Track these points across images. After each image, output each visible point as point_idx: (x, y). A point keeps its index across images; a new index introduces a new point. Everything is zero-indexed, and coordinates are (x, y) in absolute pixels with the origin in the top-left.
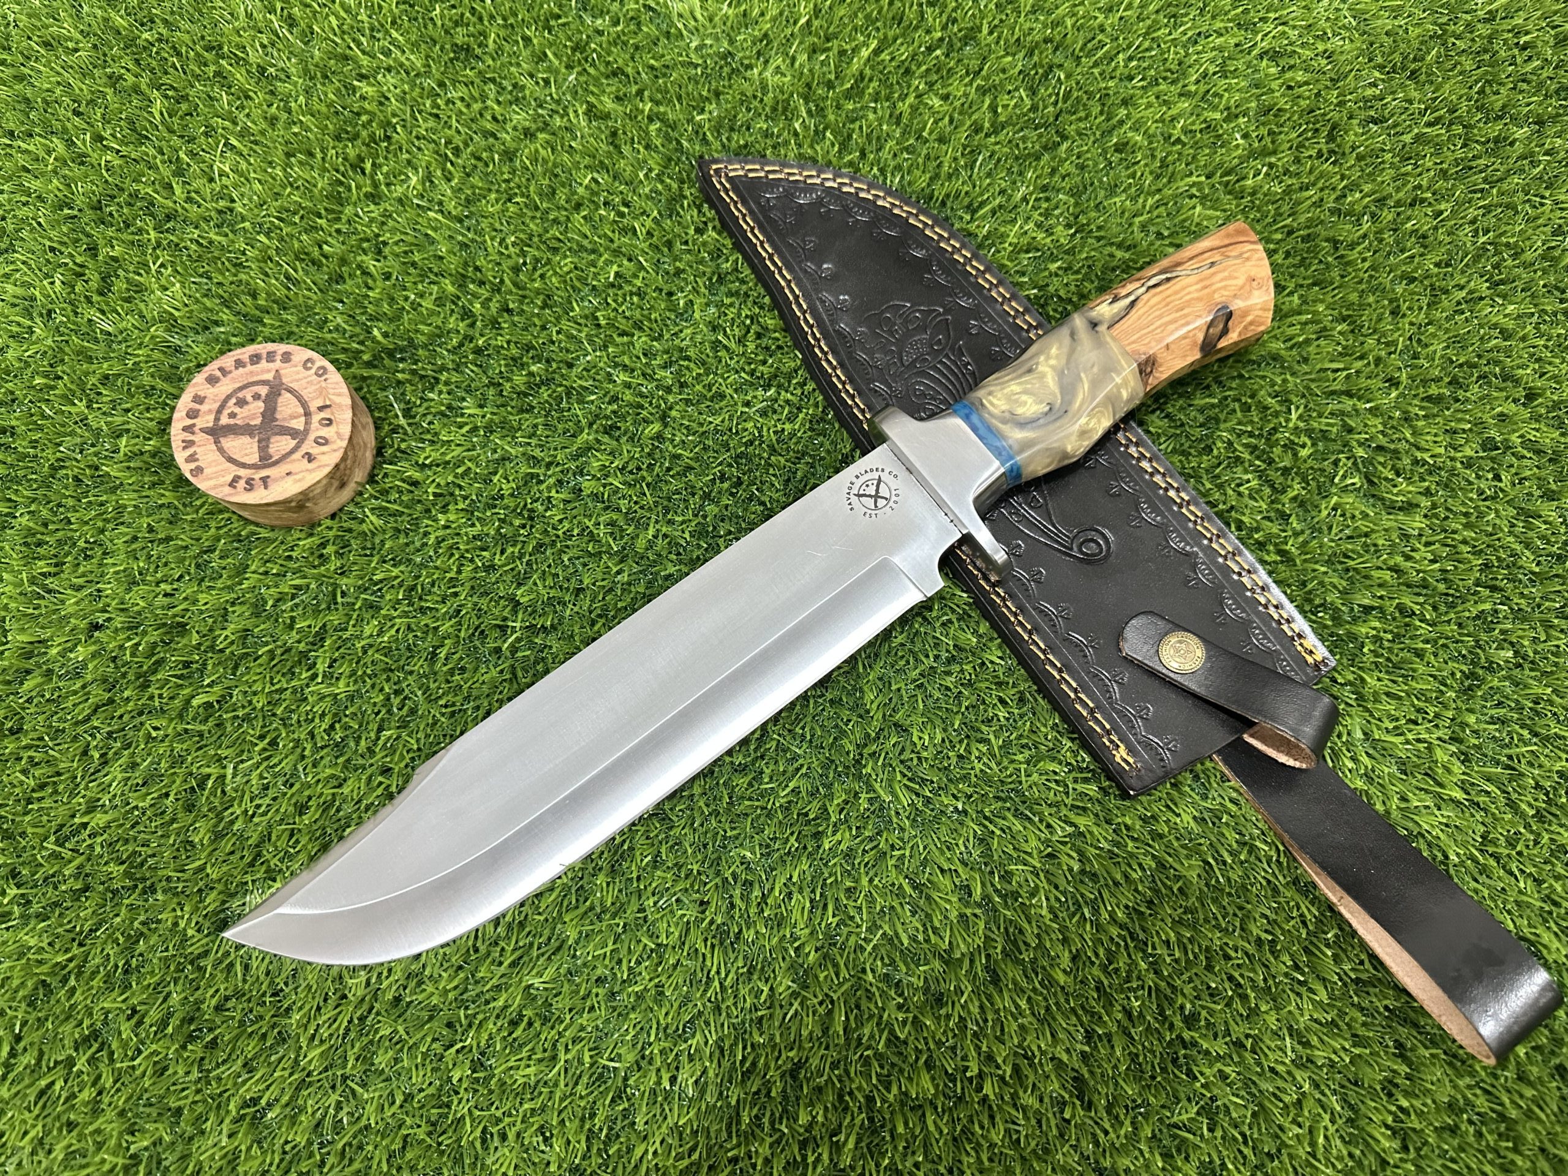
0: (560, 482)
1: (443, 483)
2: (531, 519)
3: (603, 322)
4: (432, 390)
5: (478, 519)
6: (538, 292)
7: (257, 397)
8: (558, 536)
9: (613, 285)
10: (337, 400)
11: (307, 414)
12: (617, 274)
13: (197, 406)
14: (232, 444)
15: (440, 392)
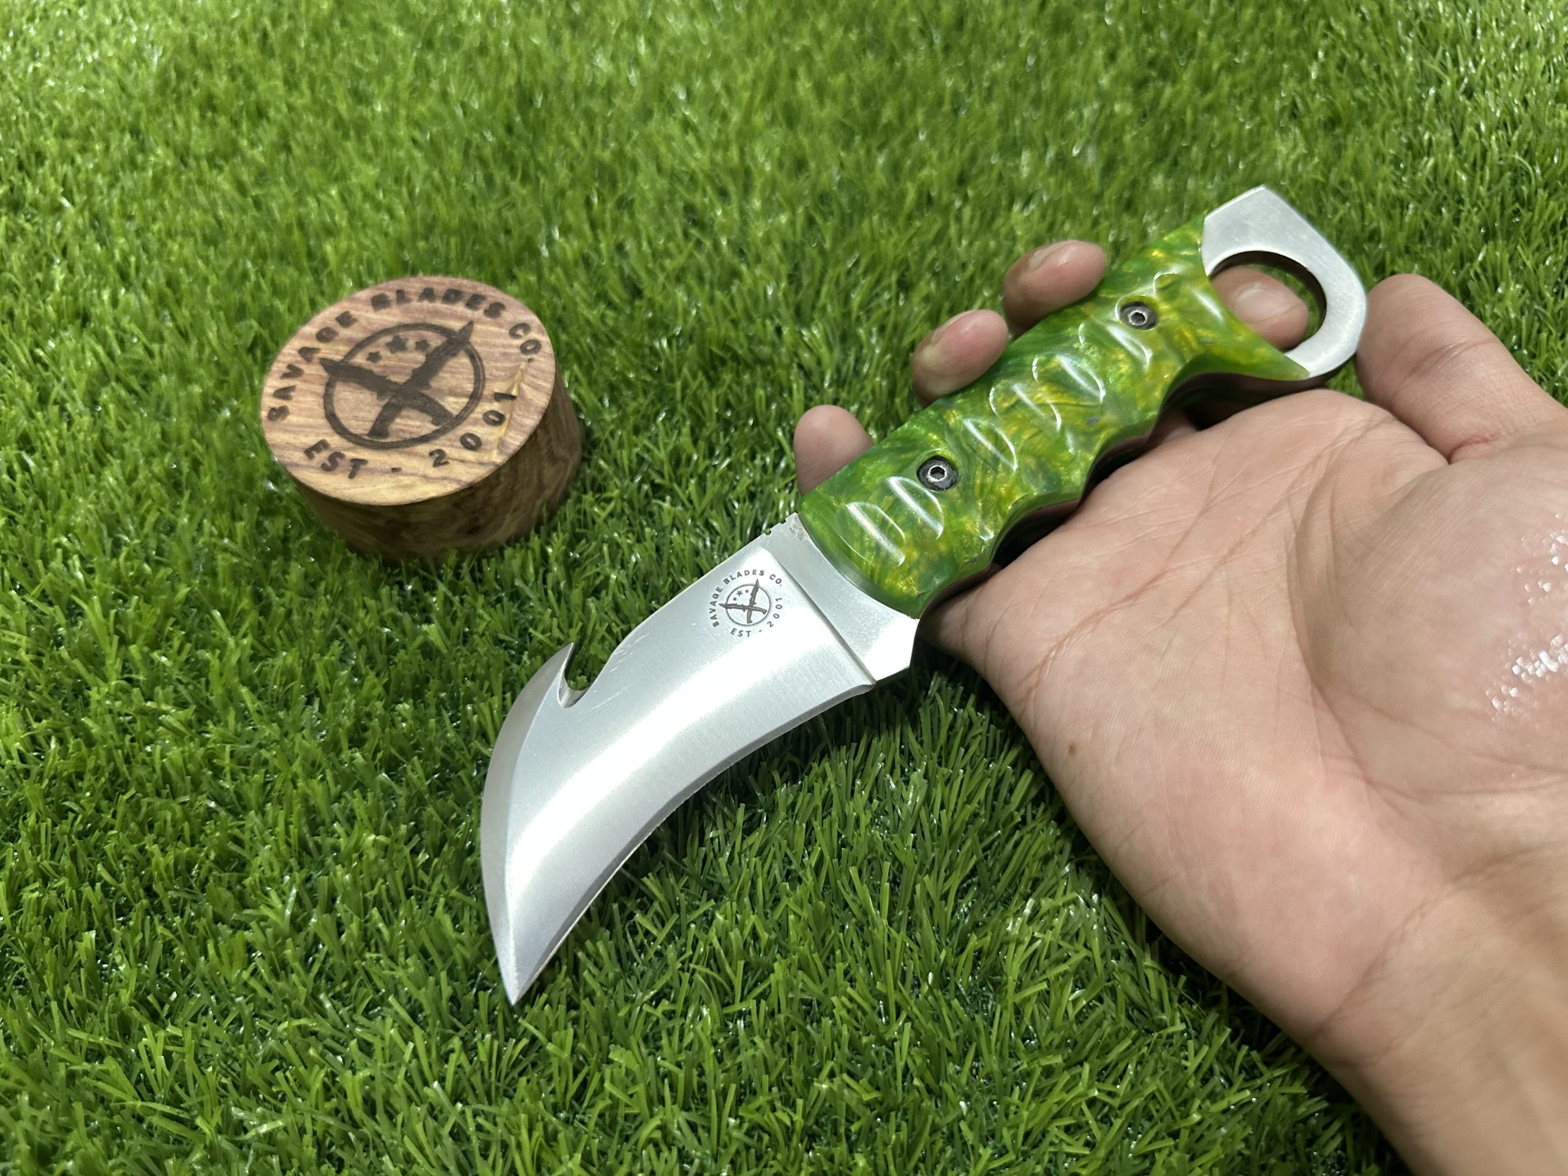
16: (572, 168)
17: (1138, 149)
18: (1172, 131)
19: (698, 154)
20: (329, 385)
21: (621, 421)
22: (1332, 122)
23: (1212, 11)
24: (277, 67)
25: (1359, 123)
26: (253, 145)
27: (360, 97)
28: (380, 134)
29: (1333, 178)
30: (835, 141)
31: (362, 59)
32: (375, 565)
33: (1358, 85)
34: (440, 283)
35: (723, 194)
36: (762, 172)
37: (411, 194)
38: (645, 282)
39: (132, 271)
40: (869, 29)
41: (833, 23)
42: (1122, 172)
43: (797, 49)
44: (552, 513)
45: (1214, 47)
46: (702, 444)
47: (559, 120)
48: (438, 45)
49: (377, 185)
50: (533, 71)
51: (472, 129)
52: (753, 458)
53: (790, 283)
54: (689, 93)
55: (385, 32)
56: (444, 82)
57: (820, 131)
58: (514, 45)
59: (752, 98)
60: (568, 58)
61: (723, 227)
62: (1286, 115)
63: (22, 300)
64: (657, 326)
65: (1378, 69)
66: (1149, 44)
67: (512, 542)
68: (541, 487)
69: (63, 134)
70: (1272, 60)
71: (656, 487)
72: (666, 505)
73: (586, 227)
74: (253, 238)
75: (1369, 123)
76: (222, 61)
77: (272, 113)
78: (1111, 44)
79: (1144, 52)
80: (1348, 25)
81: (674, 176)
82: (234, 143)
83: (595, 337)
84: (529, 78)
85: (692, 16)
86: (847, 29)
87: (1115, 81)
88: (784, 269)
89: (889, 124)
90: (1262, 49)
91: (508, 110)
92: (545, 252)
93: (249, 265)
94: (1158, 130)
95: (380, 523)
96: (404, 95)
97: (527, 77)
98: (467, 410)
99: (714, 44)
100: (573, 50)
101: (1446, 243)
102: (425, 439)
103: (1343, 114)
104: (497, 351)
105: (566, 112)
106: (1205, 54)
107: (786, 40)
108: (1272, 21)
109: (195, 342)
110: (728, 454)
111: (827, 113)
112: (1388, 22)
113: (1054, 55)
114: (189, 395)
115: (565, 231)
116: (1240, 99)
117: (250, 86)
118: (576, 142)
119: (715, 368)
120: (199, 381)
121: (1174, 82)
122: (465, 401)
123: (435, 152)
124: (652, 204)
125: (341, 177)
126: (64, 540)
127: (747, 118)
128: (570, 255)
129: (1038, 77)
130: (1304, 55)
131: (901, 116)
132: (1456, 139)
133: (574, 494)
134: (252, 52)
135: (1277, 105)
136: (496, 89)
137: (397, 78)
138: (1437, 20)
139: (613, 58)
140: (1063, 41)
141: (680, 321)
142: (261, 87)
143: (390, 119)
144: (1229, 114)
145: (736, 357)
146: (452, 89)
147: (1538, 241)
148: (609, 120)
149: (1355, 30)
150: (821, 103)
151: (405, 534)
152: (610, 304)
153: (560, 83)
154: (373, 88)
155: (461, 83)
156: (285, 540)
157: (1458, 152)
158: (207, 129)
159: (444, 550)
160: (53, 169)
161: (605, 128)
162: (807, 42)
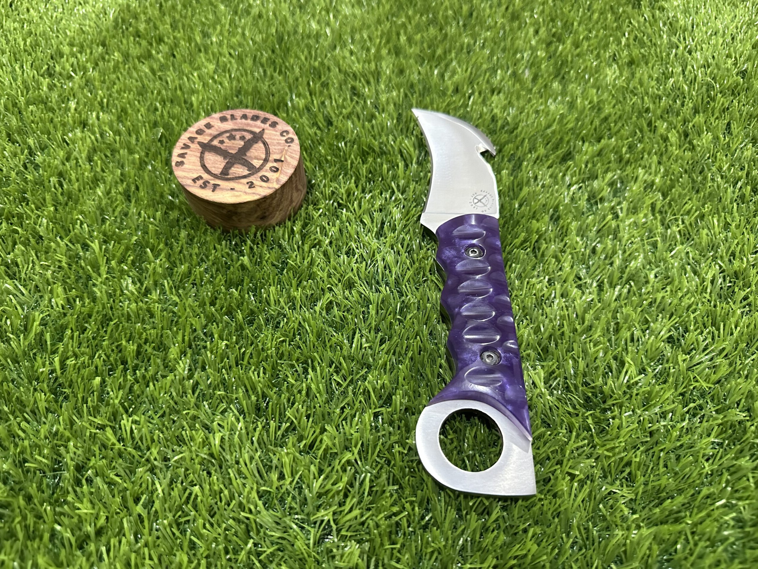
7: (242, 138)
10: (289, 160)
14: (210, 158)
16: (301, 69)
17: (547, 71)
18: (562, 64)
19: (357, 65)
20: (202, 153)
21: (325, 176)
22: (631, 63)
23: (580, 14)
24: (168, 19)
25: (642, 63)
26: (158, 53)
27: (205, 35)
28: (216, 50)
29: (631, 86)
30: (416, 63)
31: (207, 19)
32: (219, 231)
33: (642, 48)
34: (250, 112)
35: (368, 83)
36: (385, 73)
37: (230, 76)
38: (334, 119)
39: (105, 104)
40: (431, 16)
41: (415, 13)
42: (540, 81)
43: (400, 23)
44: (295, 214)
45: (581, 29)
46: (360, 187)
47: (295, 48)
48: (239, 12)
49: (214, 72)
50: (283, 26)
51: (257, 50)
52: (381, 194)
53: (397, 121)
54: (352, 39)
55: (216, 7)
56: (244, 29)
57: (410, 58)
58: (274, 14)
59: (380, 42)
60: (298, 20)
61: (368, 96)
62: (611, 59)
63: (56, 114)
64: (340, 137)
65: (651, 41)
66: (553, 27)
67: (279, 224)
68: (292, 201)
69: (71, 45)
70: (606, 35)
71: (339, 205)
72: (344, 211)
73: (308, 94)
74: (159, 93)
75: (647, 64)
76: (142, 16)
77: (166, 40)
78: (536, 26)
79: (551, 30)
80: (638, 22)
81: (346, 74)
82: (149, 52)
83: (312, 141)
84: (282, 29)
85: (353, 6)
86: (421, 15)
87: (537, 42)
88: (395, 116)
89: (440, 56)
90: (602, 31)
91: (273, 42)
92: (290, 104)
93: (158, 104)
94: (556, 63)
95: (225, 212)
96: (226, 34)
97: (281, 29)
98: (263, 166)
99: (363, 18)
100: (301, 18)
101: (678, 115)
102: (245, 177)
103: (636, 60)
104: (275, 142)
105: (298, 44)
106: (577, 32)
107: (394, 19)
108: (606, 19)
109: (134, 137)
110: (370, 192)
111: (413, 50)
112: (656, 21)
113: (511, 30)
114: (134, 158)
115: (299, 95)
116: (592, 52)
117: (156, 28)
118: (303, 58)
119: (364, 156)
120: (138, 153)
121: (563, 44)
122: (261, 162)
123: (240, 59)
124: (336, 85)
125: (198, 68)
126: (80, 217)
127: (378, 50)
128: (301, 106)
129: (504, 39)
130: (619, 34)
131: (445, 53)
132: (683, 71)
133: (305, 206)
134: (157, 13)
135: (607, 55)
136: (267, 33)
137: (223, 26)
138: (677, 21)
139: (319, 22)
140: (516, 24)
141: (349, 136)
142: (161, 28)
143: (220, 44)
144: (587, 58)
145: (374, 151)
146: (247, 33)
147: (717, 114)
148: (317, 49)
149: (642, 24)
150: (411, 47)
151: (234, 218)
152: (319, 128)
153: (296, 32)
154: (211, 30)
155: (250, 30)
156: (178, 221)
157: (684, 76)
158: (137, 46)
159: (250, 226)
160: (67, 60)
161: (316, 52)
162: (404, 20)
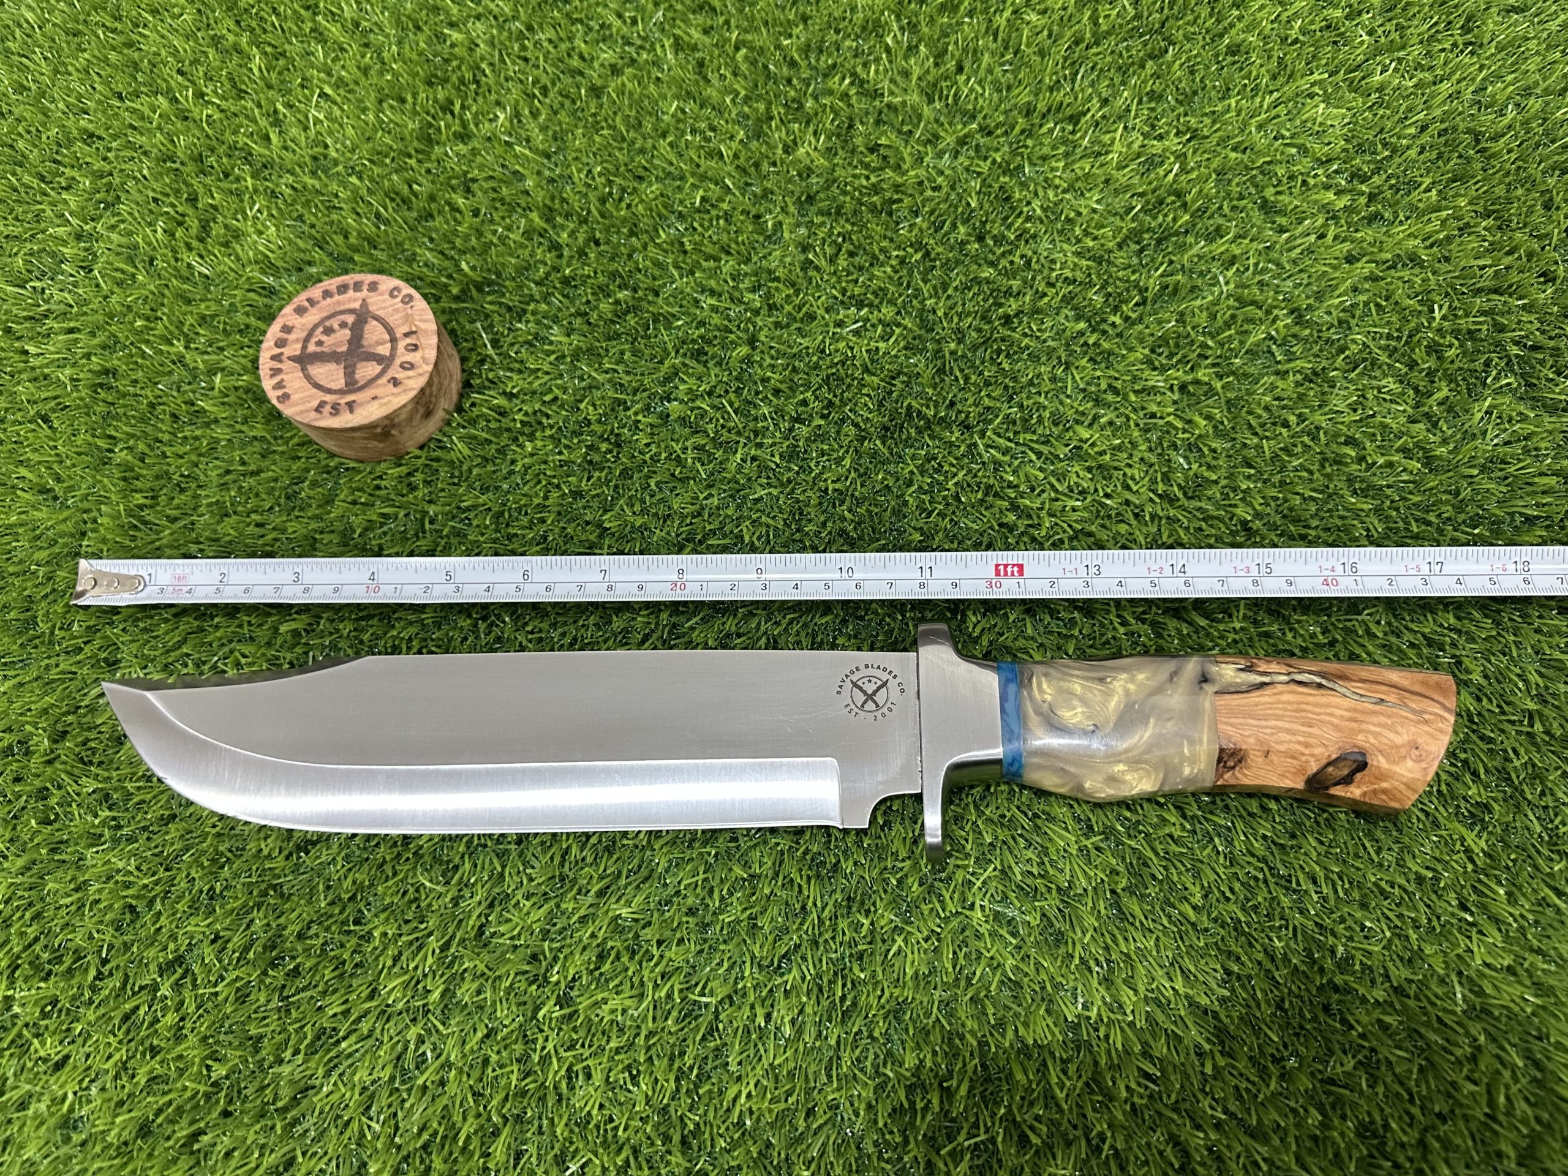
0: (647, 409)
1: (530, 411)
2: (619, 446)
3: (688, 247)
4: (520, 321)
5: (567, 447)
6: (624, 220)
7: (343, 325)
8: (645, 462)
9: (699, 211)
10: (423, 326)
11: (393, 340)
12: (703, 199)
13: (285, 336)
14: (319, 371)
15: (528, 322)
98: (393, 350)
102: (380, 375)
104: (389, 310)
122: (388, 345)
